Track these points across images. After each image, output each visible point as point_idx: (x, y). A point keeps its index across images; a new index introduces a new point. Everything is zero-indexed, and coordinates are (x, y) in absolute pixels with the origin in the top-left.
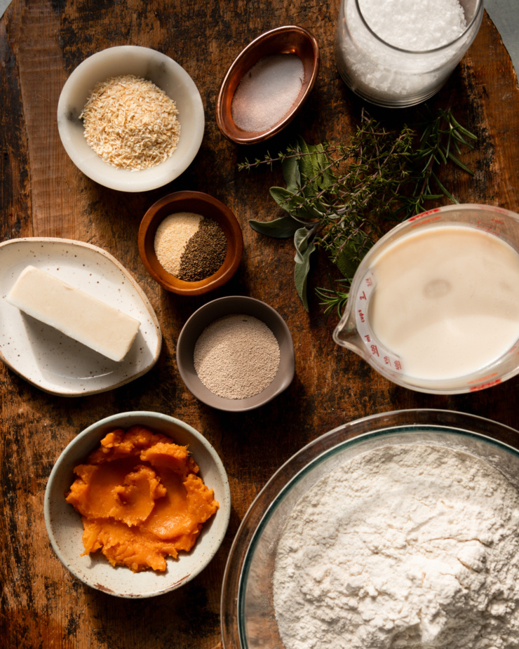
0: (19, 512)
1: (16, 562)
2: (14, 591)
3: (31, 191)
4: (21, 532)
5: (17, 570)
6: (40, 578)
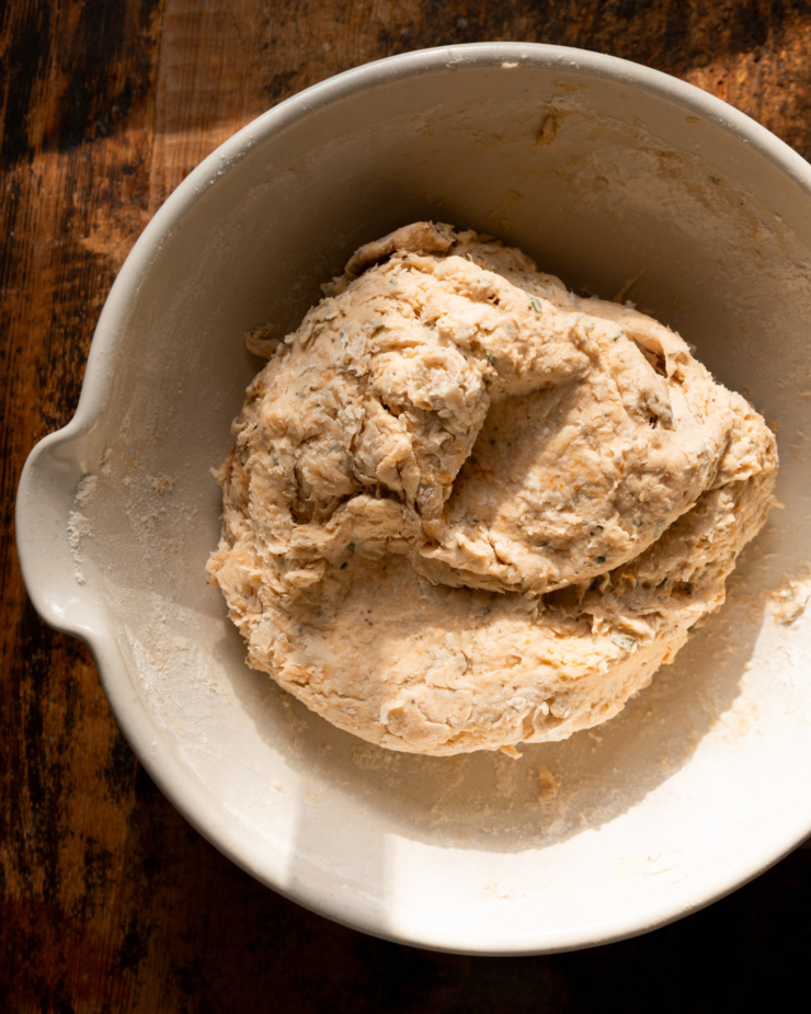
0: (53, 695)
1: (32, 798)
2: (20, 857)
3: (161, 34)
4: (51, 736)
5: (30, 815)
6: (77, 839)
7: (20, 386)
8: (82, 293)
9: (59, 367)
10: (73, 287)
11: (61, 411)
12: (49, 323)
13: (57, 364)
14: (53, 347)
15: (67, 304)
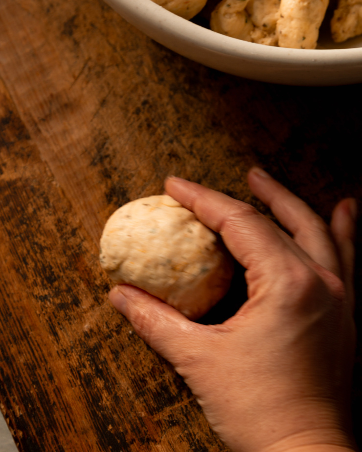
7: (11, 288)
8: (19, 209)
9: (29, 261)
10: (11, 208)
11: (47, 289)
12: (7, 238)
13: (27, 260)
14: (19, 251)
15: (13, 221)
